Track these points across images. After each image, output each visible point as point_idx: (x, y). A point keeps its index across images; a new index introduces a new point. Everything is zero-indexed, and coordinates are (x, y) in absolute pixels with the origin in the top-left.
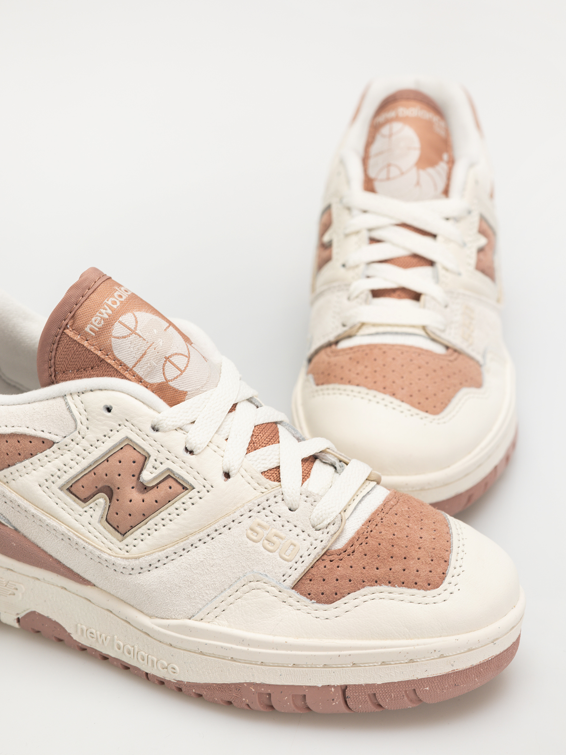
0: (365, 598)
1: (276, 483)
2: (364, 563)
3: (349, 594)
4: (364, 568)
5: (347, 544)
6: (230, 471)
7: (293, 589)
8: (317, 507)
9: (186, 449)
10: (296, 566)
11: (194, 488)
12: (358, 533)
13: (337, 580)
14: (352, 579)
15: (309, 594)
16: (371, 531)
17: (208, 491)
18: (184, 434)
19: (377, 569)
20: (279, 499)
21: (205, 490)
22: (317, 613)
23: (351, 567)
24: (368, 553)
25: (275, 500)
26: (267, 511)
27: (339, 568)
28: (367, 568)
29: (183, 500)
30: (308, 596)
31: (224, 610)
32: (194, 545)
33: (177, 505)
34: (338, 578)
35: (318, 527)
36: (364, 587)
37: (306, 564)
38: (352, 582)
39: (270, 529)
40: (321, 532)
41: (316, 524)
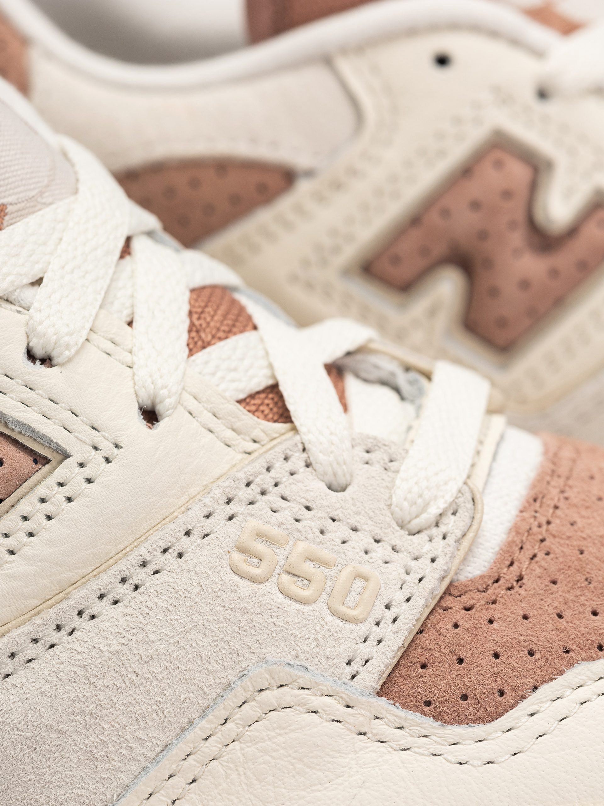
0: (582, 694)
1: (281, 427)
2: (556, 604)
3: (536, 688)
4: (560, 616)
5: (498, 562)
6: (158, 401)
7: (379, 694)
8: (402, 475)
9: (31, 355)
10: (377, 632)
11: (66, 456)
12: (516, 529)
13: (496, 656)
14: (535, 648)
15: (428, 704)
16: (549, 523)
17: (108, 460)
18: (19, 312)
19: (595, 613)
20: (298, 460)
21: (98, 457)
22: (460, 752)
23: (525, 617)
24: (560, 577)
25: (289, 466)
26: (273, 498)
27: (495, 625)
28: (567, 614)
29: (41, 491)
30: (426, 709)
31: (194, 781)
32: (88, 612)
33: (24, 507)
34: (499, 650)
35: (415, 524)
36: (571, 665)
37: (406, 624)
38: (537, 655)
39: (291, 543)
40: (424, 536)
41: (408, 518)
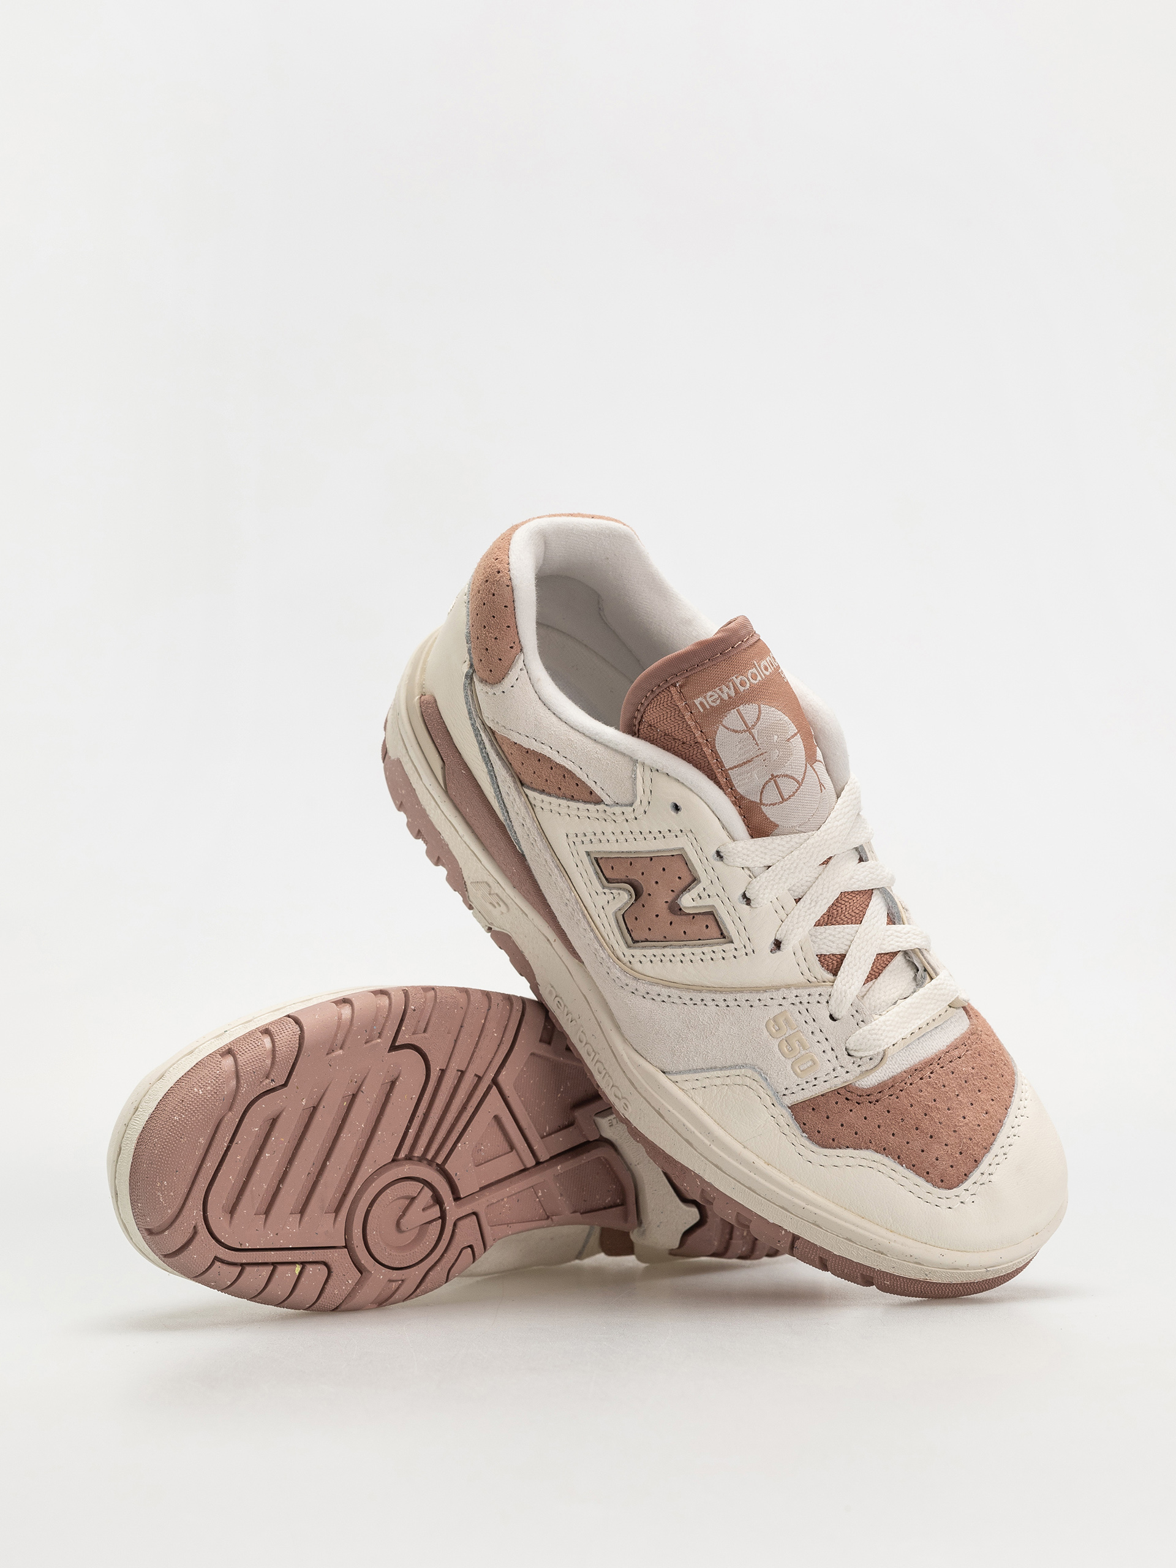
0: (863, 1162)
1: (830, 977)
2: (881, 1121)
3: (848, 1147)
4: (879, 1127)
5: (875, 1088)
6: (782, 943)
7: (789, 1108)
8: (861, 1030)
9: (744, 896)
10: (805, 1086)
11: (732, 942)
12: (894, 1078)
13: (842, 1125)
14: (858, 1133)
15: (804, 1124)
16: (911, 1084)
17: (746, 954)
18: (750, 876)
19: (893, 1135)
20: (823, 1000)
21: (744, 951)
22: (802, 1150)
23: (865, 1118)
24: (892, 1111)
25: (819, 999)
26: (803, 1009)
27: (851, 1113)
28: (882, 1128)
29: (715, 948)
30: (802, 1125)
31: (705, 1087)
32: (704, 1002)
33: (706, 949)
34: (844, 1125)
35: (851, 1053)
36: (867, 1148)
37: (816, 1091)
38: (857, 1136)
39: (796, 1030)
40: (852, 1060)
41: (851, 1048)
